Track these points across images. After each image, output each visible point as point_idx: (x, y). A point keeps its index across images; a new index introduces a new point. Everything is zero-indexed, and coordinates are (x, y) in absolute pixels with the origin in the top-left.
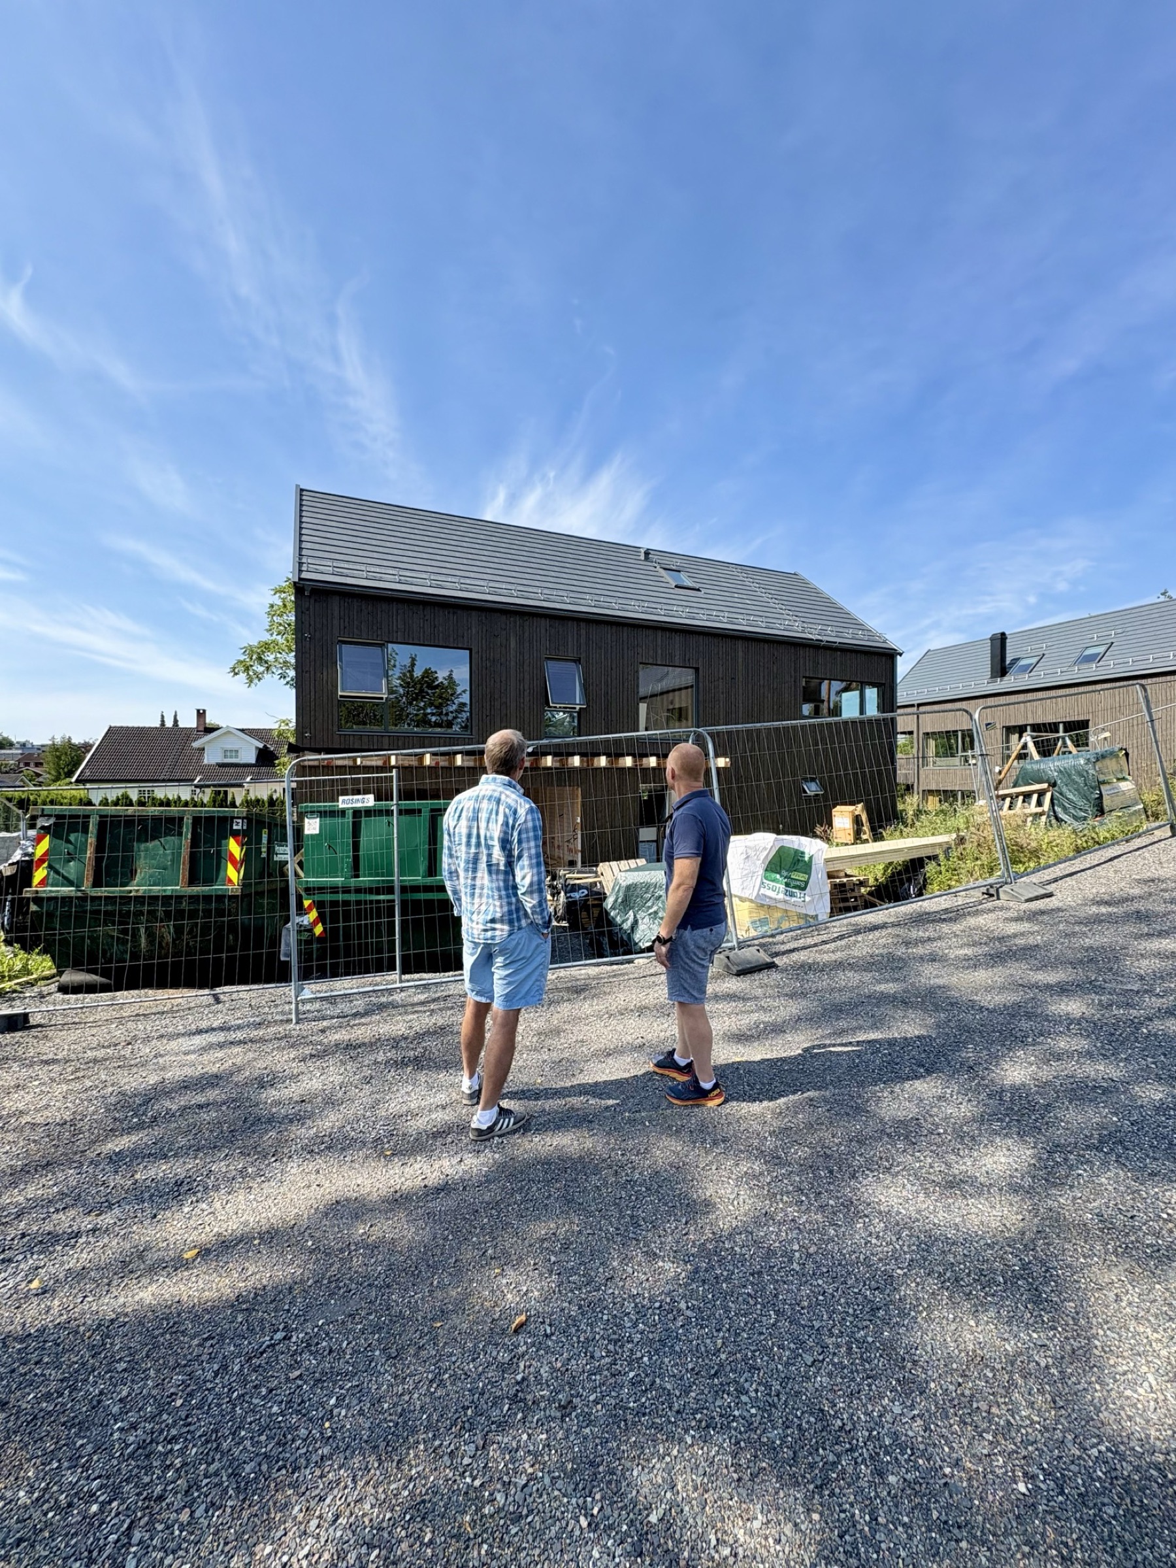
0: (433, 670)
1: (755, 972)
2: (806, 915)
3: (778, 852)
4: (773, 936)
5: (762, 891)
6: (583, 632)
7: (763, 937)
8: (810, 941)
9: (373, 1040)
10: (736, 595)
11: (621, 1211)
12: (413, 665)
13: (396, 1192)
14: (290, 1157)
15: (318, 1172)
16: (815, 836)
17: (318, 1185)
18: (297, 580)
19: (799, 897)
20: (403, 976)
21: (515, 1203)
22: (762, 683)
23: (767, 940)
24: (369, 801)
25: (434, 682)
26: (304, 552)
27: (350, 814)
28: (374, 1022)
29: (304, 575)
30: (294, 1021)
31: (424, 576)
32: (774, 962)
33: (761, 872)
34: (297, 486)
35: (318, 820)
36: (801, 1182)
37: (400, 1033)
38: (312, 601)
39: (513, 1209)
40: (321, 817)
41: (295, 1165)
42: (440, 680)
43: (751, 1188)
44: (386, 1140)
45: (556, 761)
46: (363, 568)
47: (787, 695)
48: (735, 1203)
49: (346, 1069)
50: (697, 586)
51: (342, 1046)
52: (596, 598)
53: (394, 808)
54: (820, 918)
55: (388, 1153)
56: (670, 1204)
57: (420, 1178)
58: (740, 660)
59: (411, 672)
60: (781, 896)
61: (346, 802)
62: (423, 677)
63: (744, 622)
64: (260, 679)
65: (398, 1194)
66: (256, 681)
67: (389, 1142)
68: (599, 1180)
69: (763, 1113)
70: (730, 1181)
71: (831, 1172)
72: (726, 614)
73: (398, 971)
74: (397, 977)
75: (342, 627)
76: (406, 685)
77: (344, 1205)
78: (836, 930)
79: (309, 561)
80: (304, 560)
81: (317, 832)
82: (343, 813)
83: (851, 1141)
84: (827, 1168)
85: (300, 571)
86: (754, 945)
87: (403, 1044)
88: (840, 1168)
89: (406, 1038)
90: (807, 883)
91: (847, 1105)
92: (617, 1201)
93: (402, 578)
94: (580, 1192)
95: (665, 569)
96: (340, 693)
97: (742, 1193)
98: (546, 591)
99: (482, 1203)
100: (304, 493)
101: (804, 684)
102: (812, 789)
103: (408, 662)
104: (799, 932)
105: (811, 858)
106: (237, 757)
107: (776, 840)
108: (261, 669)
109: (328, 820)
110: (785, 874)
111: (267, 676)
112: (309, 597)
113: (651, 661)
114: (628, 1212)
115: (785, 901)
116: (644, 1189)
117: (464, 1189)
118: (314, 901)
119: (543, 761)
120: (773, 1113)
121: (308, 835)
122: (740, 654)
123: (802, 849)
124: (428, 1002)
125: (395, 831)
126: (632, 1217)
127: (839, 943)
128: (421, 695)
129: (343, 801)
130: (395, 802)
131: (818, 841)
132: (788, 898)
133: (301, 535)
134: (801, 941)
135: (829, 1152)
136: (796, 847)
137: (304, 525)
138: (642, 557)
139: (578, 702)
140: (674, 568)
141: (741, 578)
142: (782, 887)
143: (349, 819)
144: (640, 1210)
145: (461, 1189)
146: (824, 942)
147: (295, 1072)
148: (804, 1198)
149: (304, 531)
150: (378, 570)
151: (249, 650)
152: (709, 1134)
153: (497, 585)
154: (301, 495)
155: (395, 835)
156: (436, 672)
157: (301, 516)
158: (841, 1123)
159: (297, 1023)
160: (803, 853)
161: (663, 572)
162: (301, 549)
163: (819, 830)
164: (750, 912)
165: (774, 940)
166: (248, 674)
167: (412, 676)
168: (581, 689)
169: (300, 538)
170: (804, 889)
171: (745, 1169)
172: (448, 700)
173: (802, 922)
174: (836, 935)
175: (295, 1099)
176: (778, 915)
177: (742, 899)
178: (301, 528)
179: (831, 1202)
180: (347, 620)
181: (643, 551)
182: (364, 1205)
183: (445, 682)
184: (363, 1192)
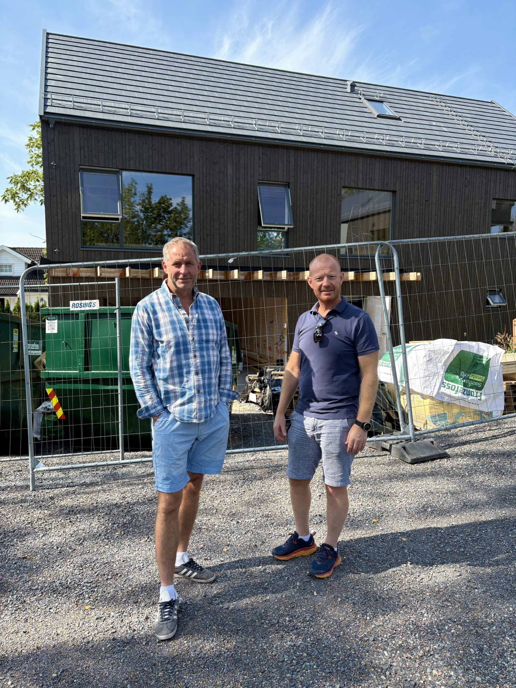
0: (168, 197)
1: (428, 461)
2: (481, 412)
3: (458, 355)
4: (446, 430)
5: (443, 390)
6: (292, 159)
7: (439, 431)
8: (481, 435)
9: (91, 507)
10: (434, 123)
11: (282, 674)
12: (150, 192)
13: (88, 642)
14: (6, 606)
15: (26, 621)
16: (496, 343)
17: (24, 632)
18: (42, 114)
19: (475, 396)
20: (126, 454)
21: (189, 660)
22: (454, 205)
23: (443, 433)
24: (95, 305)
25: (169, 207)
26: (49, 89)
27: (81, 315)
28: (96, 492)
29: (49, 110)
30: (31, 489)
31: (153, 109)
32: (446, 453)
33: (442, 372)
34: (44, 30)
35: (57, 321)
36: (451, 658)
37: (115, 502)
38: (56, 133)
39: (186, 665)
40: (59, 319)
41: (9, 613)
42: (174, 205)
43: (403, 660)
44: (87, 596)
45: (267, 275)
46: (99, 103)
47: (476, 216)
48: (388, 673)
49: (64, 532)
50: (397, 115)
51: (65, 512)
52: (305, 128)
53: (117, 311)
54: (494, 414)
55: (87, 607)
56: (327, 671)
57: (110, 632)
58: (435, 184)
59: (149, 198)
60: (459, 395)
61: (75, 306)
62: (159, 203)
63: (441, 149)
64: (26, 205)
65: (90, 645)
66: (22, 206)
67: (89, 598)
68: (266, 643)
69: (422, 591)
70: (385, 652)
71: (481, 650)
72: (424, 141)
73: (120, 450)
74: (120, 454)
75: (82, 157)
76: (146, 210)
77: (43, 650)
78: (507, 426)
79: (53, 97)
80: (49, 96)
81: (55, 331)
82: (76, 315)
83: (503, 622)
84: (477, 645)
85: (46, 106)
86: (430, 437)
87: (115, 511)
88: (489, 647)
89: (119, 507)
90: (483, 384)
91: (502, 588)
92: (280, 664)
93: (134, 112)
94: (247, 653)
95: (368, 100)
96: (82, 215)
97: (395, 664)
98: (260, 122)
99: (160, 658)
100: (50, 36)
101: (494, 206)
102: (495, 301)
103: (145, 190)
104: (472, 426)
105: (488, 362)
106: (10, 271)
107: (456, 344)
108: (25, 196)
109: (63, 321)
110: (463, 374)
111: (31, 203)
112: (53, 129)
113: (353, 185)
114: (288, 675)
115: (463, 399)
116: (305, 654)
117: (147, 644)
118: (54, 389)
119: (255, 275)
120: (432, 591)
121: (49, 334)
122: (435, 178)
123: (480, 354)
124: (144, 476)
125: (118, 331)
126: (291, 680)
127: (509, 438)
128: (158, 218)
129: (74, 305)
130: (117, 307)
131: (496, 347)
132: (465, 397)
133: (46, 73)
134: (474, 435)
135: (480, 631)
136: (475, 352)
137: (49, 65)
138: (349, 90)
139: (286, 223)
140: (378, 99)
141: (440, 107)
142: (461, 387)
143: (81, 320)
144: (299, 674)
145: (144, 643)
146: (495, 437)
147: (23, 532)
148: (452, 673)
149: (49, 70)
150: (112, 104)
151: (14, 180)
152: (370, 607)
153: (216, 117)
154: (48, 38)
155: (118, 335)
156: (171, 199)
157: (47, 57)
158: (496, 604)
159: (33, 490)
160: (481, 357)
161: (367, 103)
162: (46, 86)
163: (499, 337)
164: (431, 408)
165: (449, 433)
166: (15, 201)
167: (150, 202)
168: (289, 211)
169: (46, 76)
170: (480, 389)
171: (400, 642)
172: (181, 223)
173: (477, 418)
174: (506, 431)
175: (19, 556)
176: (456, 411)
177: (424, 397)
178: (47, 68)
179: (478, 679)
180: (86, 149)
181: (349, 83)
182: (60, 653)
183: (179, 208)
184: (61, 640)
